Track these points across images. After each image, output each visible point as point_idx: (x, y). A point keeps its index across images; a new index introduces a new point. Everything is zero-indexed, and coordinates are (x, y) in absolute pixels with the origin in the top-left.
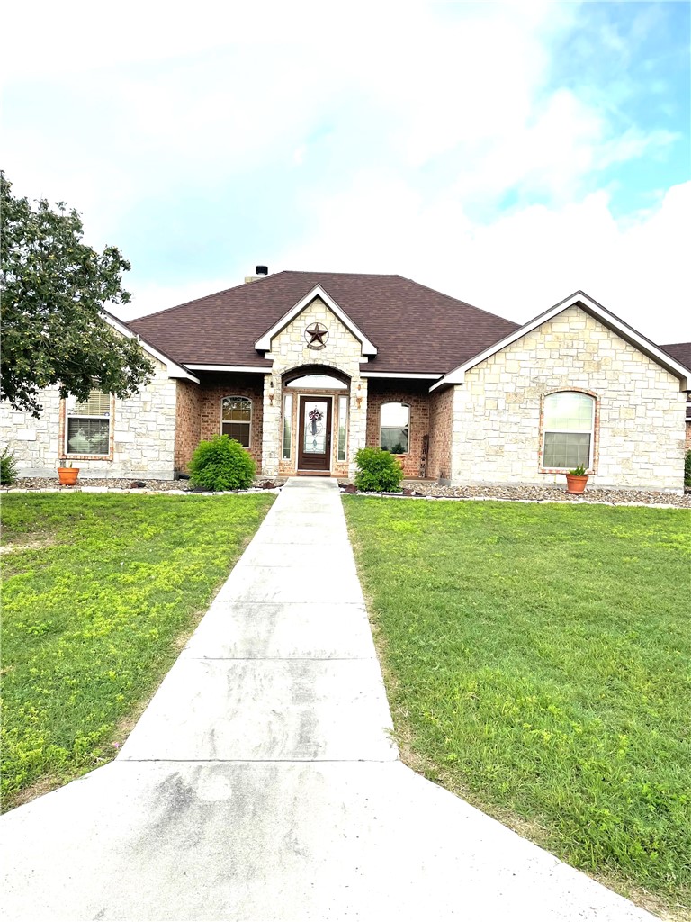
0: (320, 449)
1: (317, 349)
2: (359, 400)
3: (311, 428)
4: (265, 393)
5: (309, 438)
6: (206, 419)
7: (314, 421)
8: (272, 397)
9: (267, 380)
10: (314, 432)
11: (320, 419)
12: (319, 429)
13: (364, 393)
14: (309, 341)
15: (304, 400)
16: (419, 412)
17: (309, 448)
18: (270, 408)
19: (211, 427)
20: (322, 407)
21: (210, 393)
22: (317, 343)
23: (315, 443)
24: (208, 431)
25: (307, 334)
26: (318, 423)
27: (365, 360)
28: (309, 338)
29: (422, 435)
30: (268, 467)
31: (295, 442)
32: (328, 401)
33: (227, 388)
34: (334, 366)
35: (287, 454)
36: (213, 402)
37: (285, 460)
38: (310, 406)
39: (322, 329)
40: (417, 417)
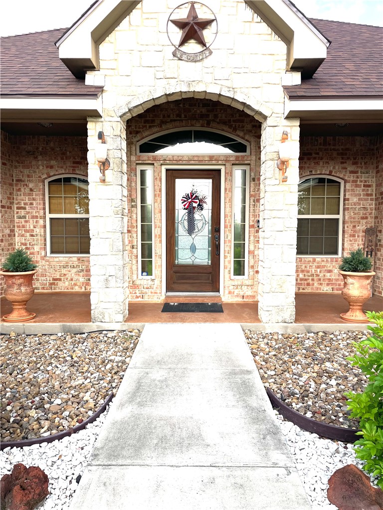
0: (202, 258)
1: (194, 59)
2: (283, 165)
3: (186, 223)
4: (90, 156)
5: (183, 239)
6: (22, 213)
7: (191, 211)
8: (104, 165)
9: (93, 128)
10: (191, 229)
11: (201, 207)
12: (199, 224)
13: (292, 150)
14: (177, 42)
15: (173, 175)
16: (359, 191)
17: (184, 257)
18: (102, 187)
19: (30, 225)
20: (204, 187)
21: (26, 172)
22: (192, 47)
23: (193, 249)
24: (26, 231)
25: (172, 27)
26: (197, 216)
27: (296, 78)
28: (177, 34)
29: (364, 227)
30: (103, 305)
31: (159, 248)
32: (214, 175)
33: (53, 163)
34: (230, 95)
35: (146, 268)
36: (31, 185)
37: (144, 280)
38: (183, 186)
39: (203, 14)
40: (355, 200)
